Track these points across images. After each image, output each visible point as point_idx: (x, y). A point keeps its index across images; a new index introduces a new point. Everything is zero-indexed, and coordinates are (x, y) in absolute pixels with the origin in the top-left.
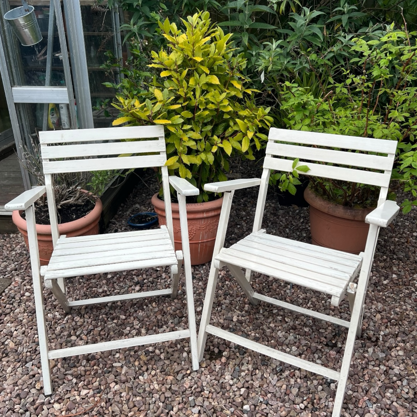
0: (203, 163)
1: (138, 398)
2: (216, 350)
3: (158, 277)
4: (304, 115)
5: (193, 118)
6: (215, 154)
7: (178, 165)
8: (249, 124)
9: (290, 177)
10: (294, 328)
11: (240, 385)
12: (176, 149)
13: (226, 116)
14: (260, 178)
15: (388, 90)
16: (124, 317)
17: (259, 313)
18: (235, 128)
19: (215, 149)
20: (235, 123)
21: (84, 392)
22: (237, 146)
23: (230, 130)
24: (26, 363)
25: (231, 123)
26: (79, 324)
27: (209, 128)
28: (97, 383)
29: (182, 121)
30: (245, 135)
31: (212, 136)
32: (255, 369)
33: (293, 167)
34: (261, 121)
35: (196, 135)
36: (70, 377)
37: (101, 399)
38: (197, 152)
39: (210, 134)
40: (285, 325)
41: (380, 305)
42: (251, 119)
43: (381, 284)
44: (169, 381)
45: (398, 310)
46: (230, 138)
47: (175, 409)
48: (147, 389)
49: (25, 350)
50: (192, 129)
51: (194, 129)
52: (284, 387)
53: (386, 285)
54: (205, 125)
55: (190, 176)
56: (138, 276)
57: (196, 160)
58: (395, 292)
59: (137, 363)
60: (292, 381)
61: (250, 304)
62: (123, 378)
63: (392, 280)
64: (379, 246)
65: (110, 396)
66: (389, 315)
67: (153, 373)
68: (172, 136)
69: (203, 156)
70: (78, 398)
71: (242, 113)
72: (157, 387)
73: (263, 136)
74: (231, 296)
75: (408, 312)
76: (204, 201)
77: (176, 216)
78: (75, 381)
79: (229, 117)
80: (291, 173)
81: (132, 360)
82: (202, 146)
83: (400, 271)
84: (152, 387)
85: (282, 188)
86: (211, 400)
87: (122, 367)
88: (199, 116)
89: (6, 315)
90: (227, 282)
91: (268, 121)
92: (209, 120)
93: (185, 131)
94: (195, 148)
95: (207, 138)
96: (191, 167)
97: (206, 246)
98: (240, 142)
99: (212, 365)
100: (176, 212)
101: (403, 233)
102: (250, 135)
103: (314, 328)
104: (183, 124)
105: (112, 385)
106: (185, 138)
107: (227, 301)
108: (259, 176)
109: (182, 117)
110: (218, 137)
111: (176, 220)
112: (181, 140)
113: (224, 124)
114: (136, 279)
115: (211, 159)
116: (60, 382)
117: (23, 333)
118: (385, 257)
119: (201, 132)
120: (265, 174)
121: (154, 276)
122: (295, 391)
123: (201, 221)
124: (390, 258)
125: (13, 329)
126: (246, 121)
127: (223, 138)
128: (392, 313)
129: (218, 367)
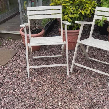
0: (75, 17)
1: (55, 79)
2: (76, 71)
3: (60, 53)
4: (107, 3)
5: (73, 4)
6: (79, 14)
7: (67, 18)
8: (90, 6)
9: (101, 21)
10: (100, 67)
11: (83, 78)
12: (68, 13)
13: (83, 3)
14: (92, 22)
16: (50, 61)
17: (90, 63)
18: (86, 7)
19: (79, 13)
20: (86, 5)
21: (40, 77)
22: (86, 12)
23: (84, 7)
24: (25, 70)
25: (85, 5)
26: (38, 62)
27: (78, 6)
28: (44, 75)
29: (70, 4)
30: (88, 9)
31: (79, 9)
32: (87, 75)
33: (102, 18)
34: (94, 5)
35: (74, 9)
36: (37, 73)
37: (45, 79)
38: (74, 14)
39: (78, 9)
40: (97, 66)
42: (90, 4)
44: (63, 76)
46: (84, 10)
47: (65, 82)
48: (57, 77)
49: (24, 67)
50: (72, 7)
51: (73, 7)
52: (95, 79)
54: (76, 5)
55: (71, 21)
56: (54, 52)
57: (73, 16)
59: (54, 72)
60: (98, 78)
61: (87, 61)
62: (51, 75)
65: (47, 78)
67: (59, 74)
68: (67, 9)
69: (75, 15)
70: (39, 78)
71: (88, 2)
72: (60, 77)
73: (94, 9)
74: (82, 58)
76: (75, 30)
77: (64, 34)
78: (38, 74)
79: (84, 3)
80: (101, 20)
81: (53, 71)
82: (75, 12)
84: (58, 77)
85: (99, 25)
86: (74, 81)
87: (50, 72)
88: (75, 3)
89: (18, 59)
91: (96, 5)
92: (78, 4)
93: (70, 7)
94: (73, 12)
95: (77, 10)
96: (71, 18)
98: (87, 11)
99: (75, 73)
100: (64, 32)
102: (90, 9)
103: (106, 67)
104: (70, 5)
105: (48, 76)
106: (70, 9)
107: (80, 60)
108: (92, 21)
109: (70, 3)
110: (80, 9)
111: (64, 35)
112: (69, 10)
113: (82, 5)
114: (53, 53)
115: (78, 16)
116: (34, 74)
117: (23, 63)
119: (75, 8)
120: (94, 21)
121: (59, 52)
122: (98, 80)
125: (20, 62)
126: (89, 4)
127: (82, 10)
129: (77, 74)
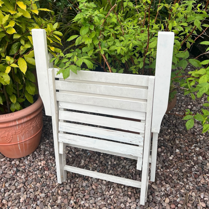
6: (10, 74)
13: (16, 37)
15: (166, 5)
19: (8, 70)
20: (27, 41)
22: (33, 62)
23: (22, 48)
25: (23, 42)
41: (168, 187)
43: (167, 160)
45: (182, 191)
46: (25, 56)
53: (172, 160)
58: (179, 167)
63: (176, 154)
64: (165, 121)
66: (175, 199)
75: (190, 193)
79: (19, 36)
83: (181, 144)
90: (46, 172)
97: (25, 144)
101: (181, 107)
110: (12, 57)
113: (17, 43)
115: (7, 79)
118: (169, 130)
123: (15, 127)
124: (174, 131)
128: (178, 195)
